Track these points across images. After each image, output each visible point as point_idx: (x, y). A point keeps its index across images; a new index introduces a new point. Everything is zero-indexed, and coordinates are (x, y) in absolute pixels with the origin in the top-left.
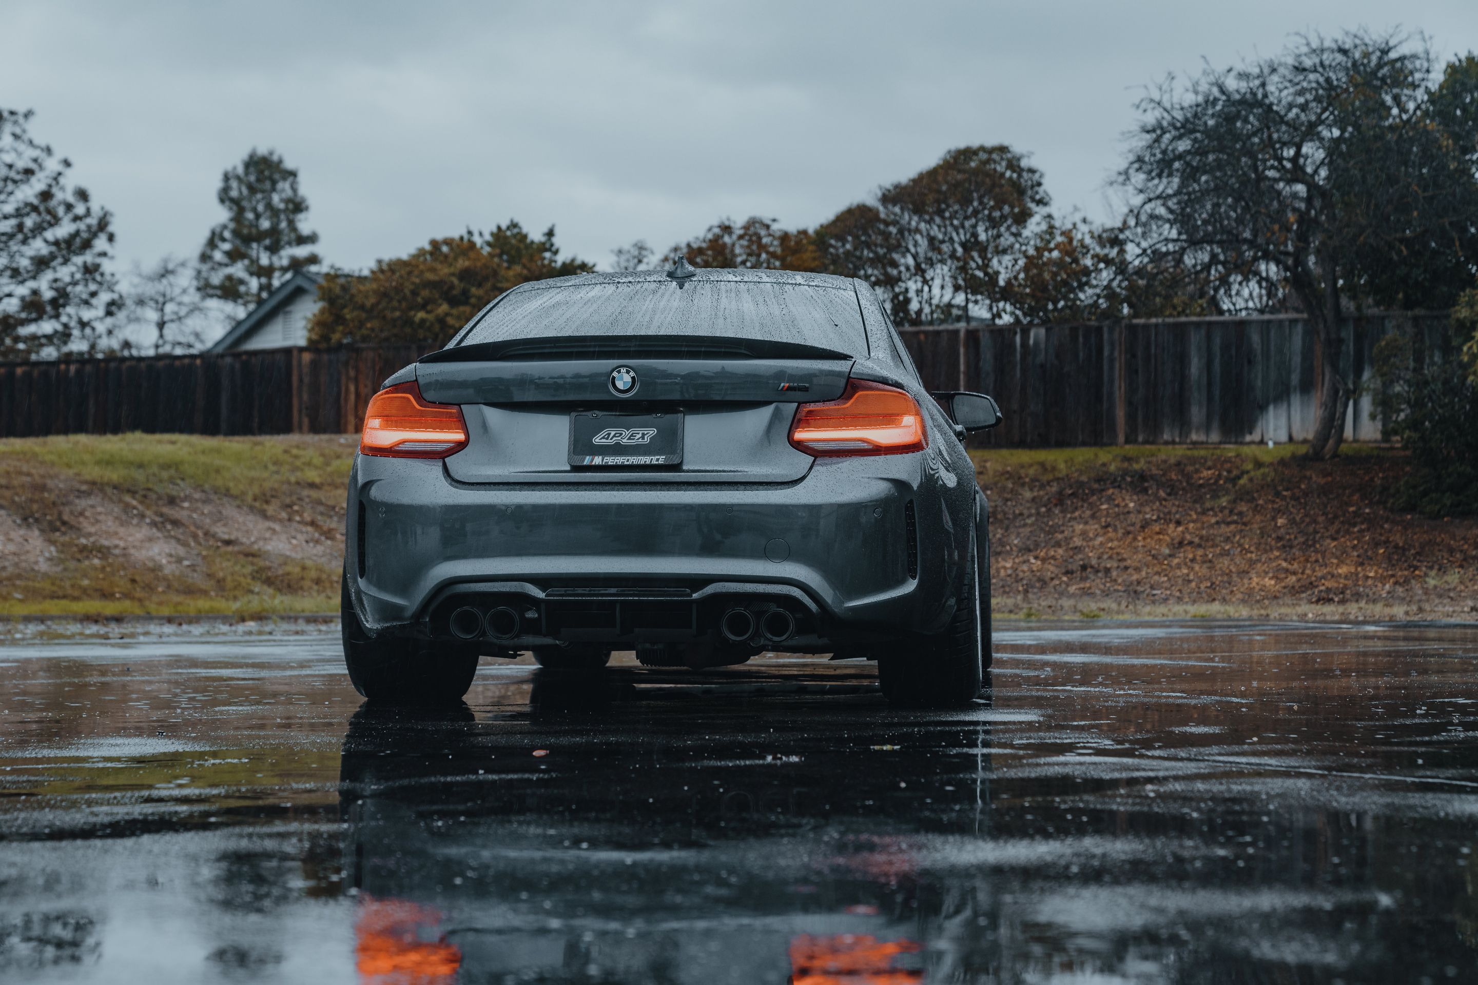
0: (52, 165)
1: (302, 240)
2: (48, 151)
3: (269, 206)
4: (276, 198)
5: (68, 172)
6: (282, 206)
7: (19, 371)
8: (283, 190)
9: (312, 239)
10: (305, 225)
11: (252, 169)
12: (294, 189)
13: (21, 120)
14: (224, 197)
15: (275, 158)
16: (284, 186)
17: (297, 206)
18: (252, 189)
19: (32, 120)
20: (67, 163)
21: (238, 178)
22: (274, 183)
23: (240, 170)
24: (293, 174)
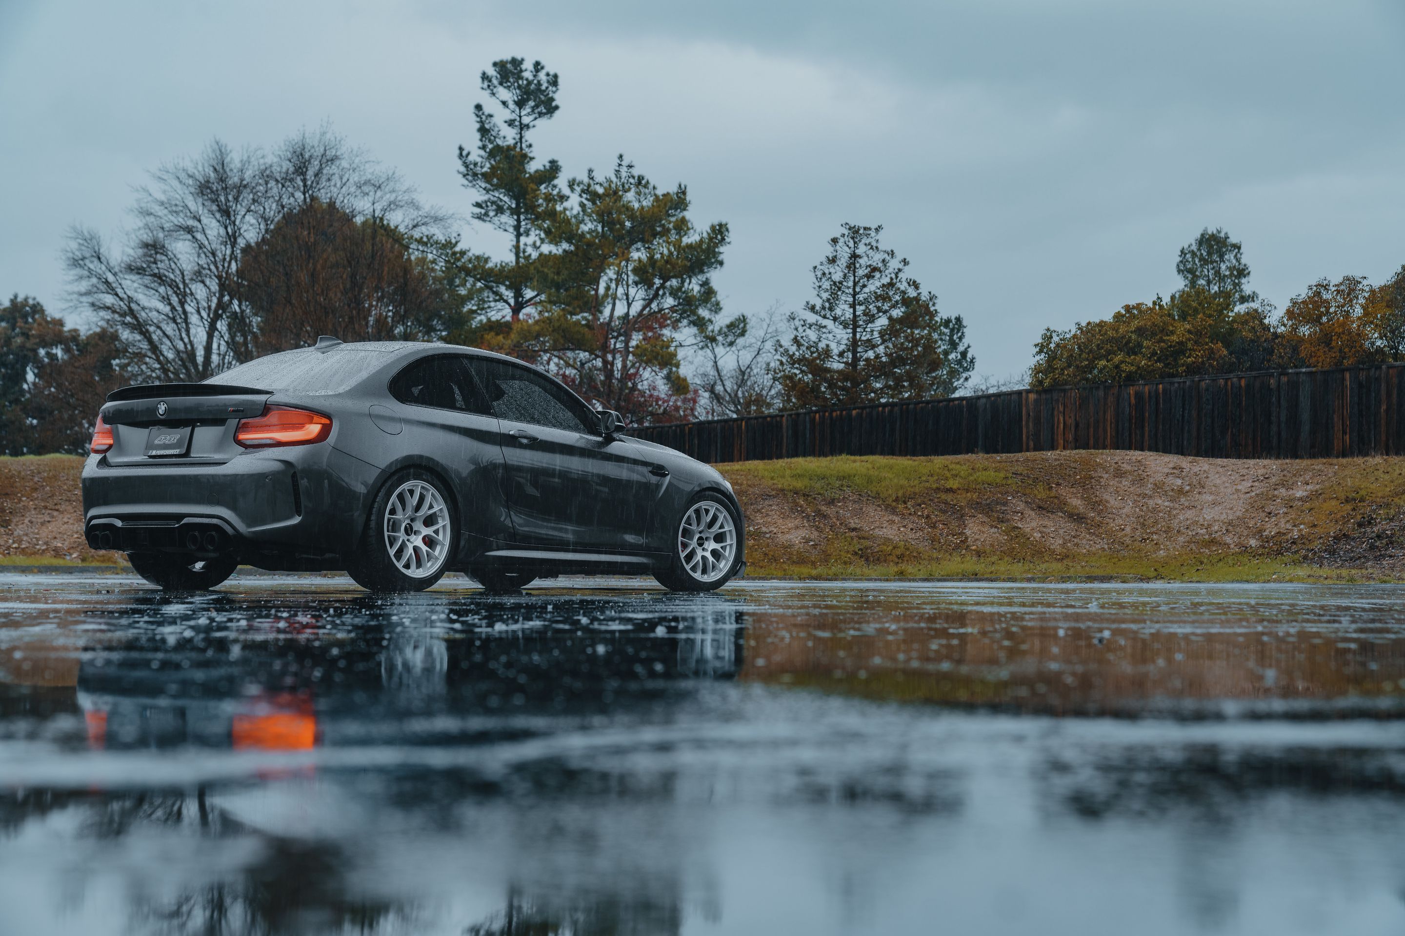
0: (894, 264)
1: (1244, 299)
2: (892, 254)
3: (1218, 273)
4: (1223, 267)
5: (906, 268)
6: (1227, 273)
7: (854, 412)
8: (1229, 261)
9: (1252, 297)
10: (1248, 287)
11: (1204, 246)
12: (1238, 260)
13: (873, 234)
14: (1184, 269)
15: (1222, 235)
16: (1230, 257)
17: (1242, 272)
18: (1204, 261)
19: (881, 232)
20: (905, 262)
21: (1193, 254)
22: (1221, 256)
23: (1194, 248)
24: (1237, 247)
